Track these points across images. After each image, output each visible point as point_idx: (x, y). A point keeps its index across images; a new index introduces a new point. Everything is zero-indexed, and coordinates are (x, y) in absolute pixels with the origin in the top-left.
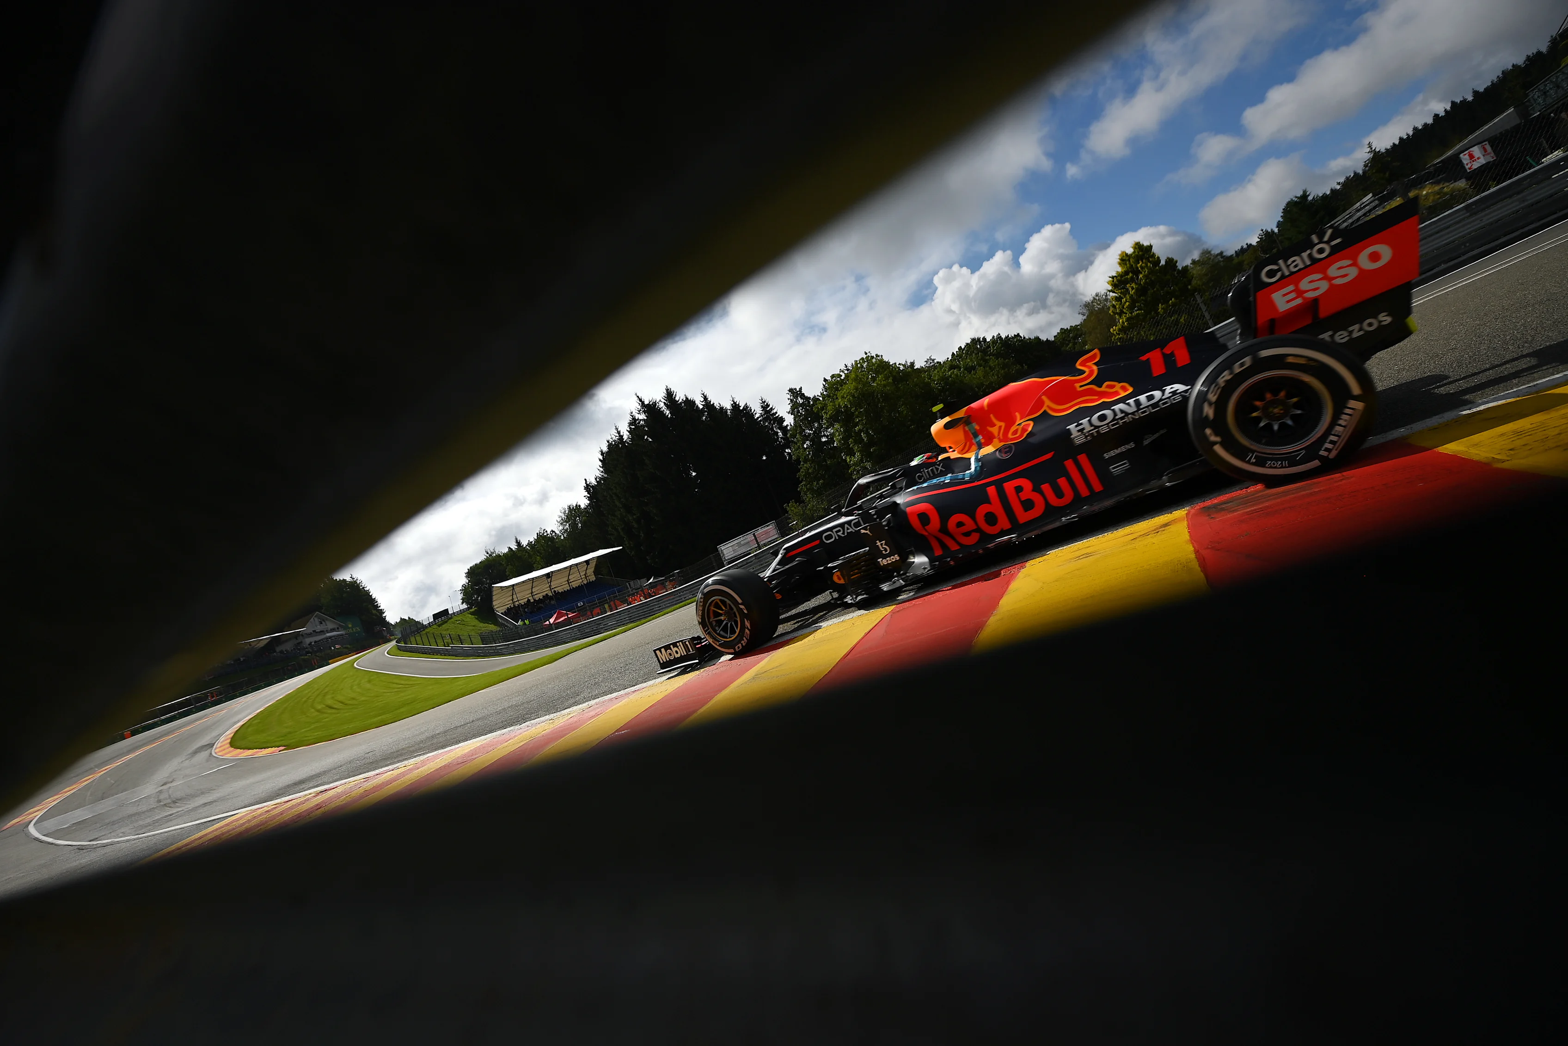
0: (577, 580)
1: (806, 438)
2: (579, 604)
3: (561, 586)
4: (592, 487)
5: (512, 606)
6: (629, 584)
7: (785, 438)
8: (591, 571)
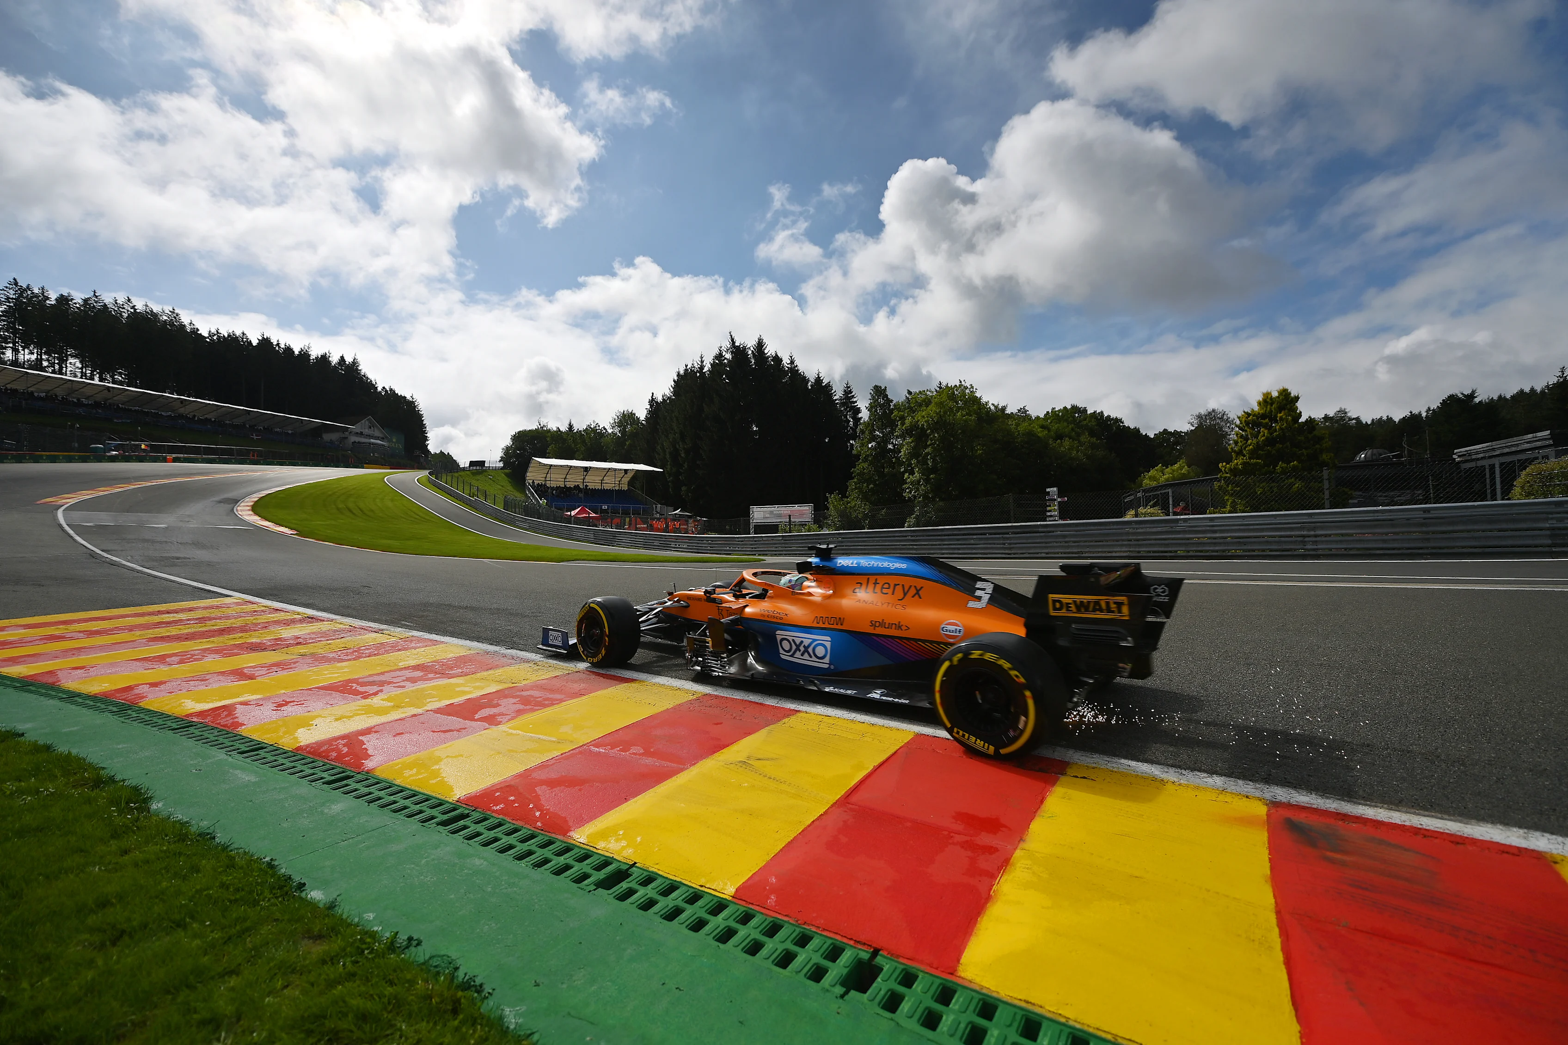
0: (610, 484)
1: (873, 438)
2: (603, 507)
3: (593, 482)
4: (657, 402)
5: (543, 483)
6: (656, 507)
7: (854, 429)
8: (626, 479)
